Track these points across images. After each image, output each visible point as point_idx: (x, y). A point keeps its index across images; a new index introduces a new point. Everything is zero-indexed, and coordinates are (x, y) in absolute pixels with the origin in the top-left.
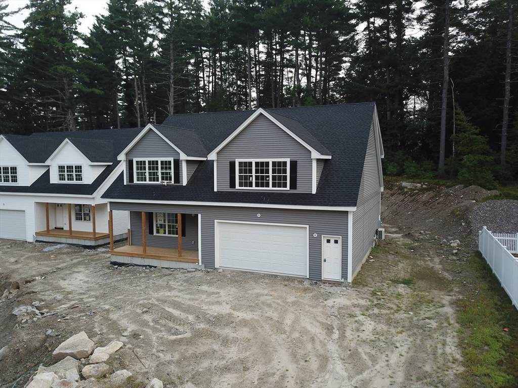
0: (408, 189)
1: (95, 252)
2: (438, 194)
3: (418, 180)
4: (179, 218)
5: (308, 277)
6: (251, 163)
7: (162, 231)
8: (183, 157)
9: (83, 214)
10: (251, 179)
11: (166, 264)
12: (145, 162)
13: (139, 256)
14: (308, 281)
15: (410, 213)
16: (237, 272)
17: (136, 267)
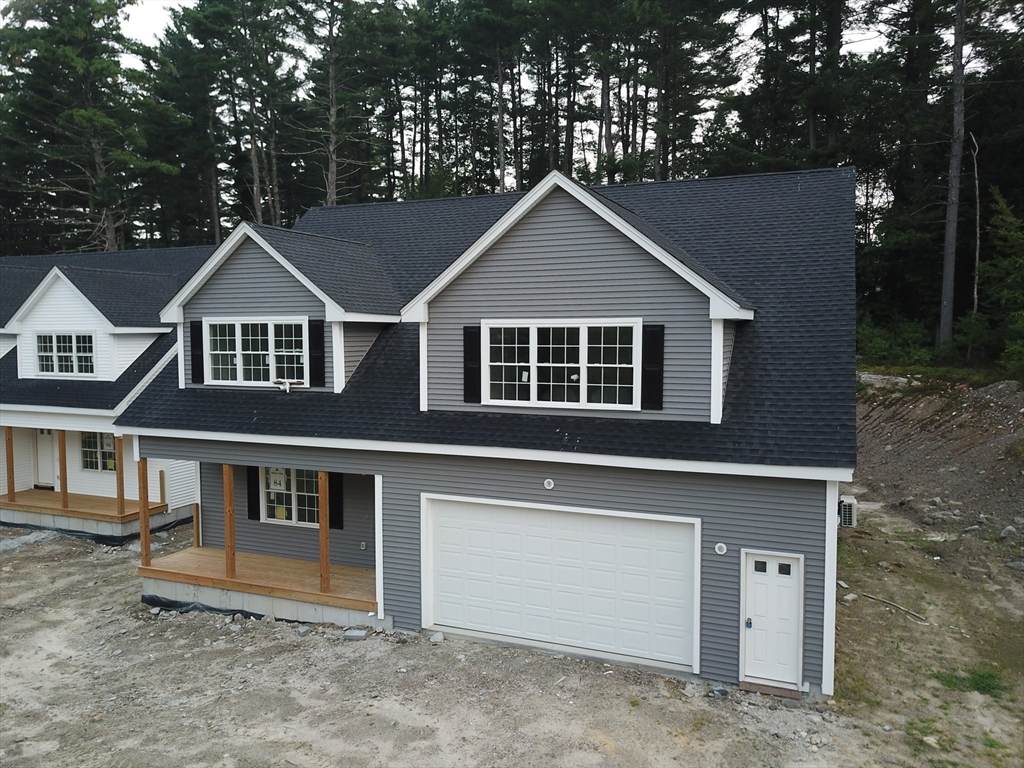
0: (876, 389)
1: (121, 555)
2: (954, 402)
3: (897, 369)
4: (323, 483)
5: (697, 671)
6: (524, 333)
7: (281, 510)
8: (334, 313)
9: (99, 456)
10: (525, 378)
11: (287, 609)
12: (232, 327)
13: (214, 583)
14: (696, 681)
15: (889, 447)
16: (486, 645)
17: (206, 614)
